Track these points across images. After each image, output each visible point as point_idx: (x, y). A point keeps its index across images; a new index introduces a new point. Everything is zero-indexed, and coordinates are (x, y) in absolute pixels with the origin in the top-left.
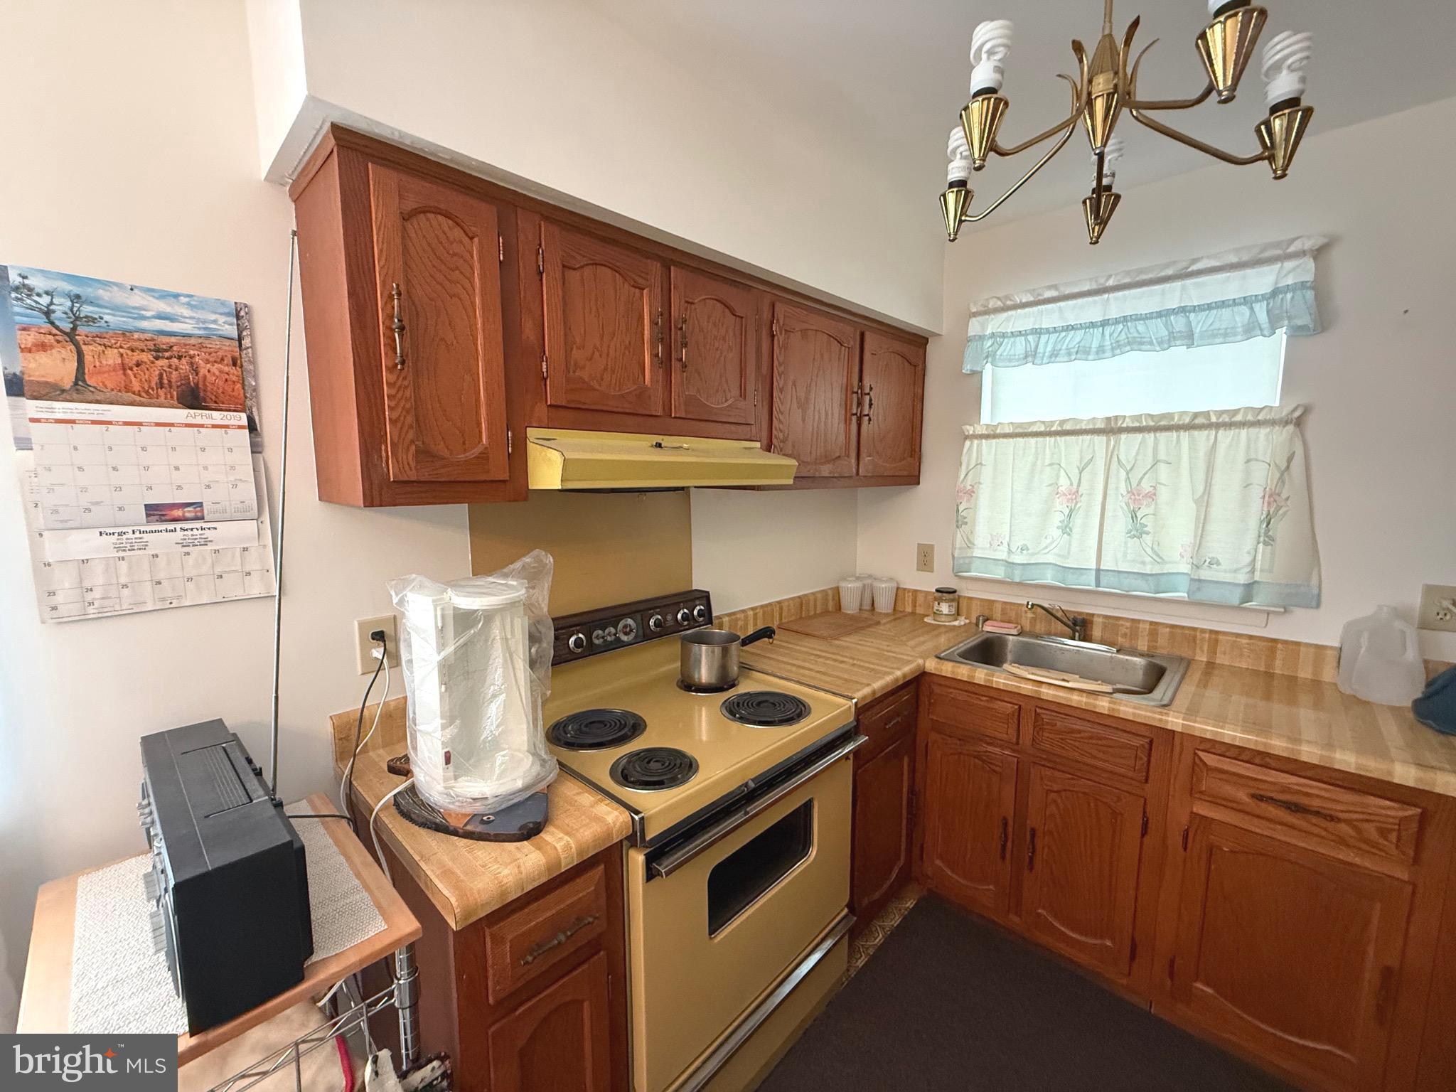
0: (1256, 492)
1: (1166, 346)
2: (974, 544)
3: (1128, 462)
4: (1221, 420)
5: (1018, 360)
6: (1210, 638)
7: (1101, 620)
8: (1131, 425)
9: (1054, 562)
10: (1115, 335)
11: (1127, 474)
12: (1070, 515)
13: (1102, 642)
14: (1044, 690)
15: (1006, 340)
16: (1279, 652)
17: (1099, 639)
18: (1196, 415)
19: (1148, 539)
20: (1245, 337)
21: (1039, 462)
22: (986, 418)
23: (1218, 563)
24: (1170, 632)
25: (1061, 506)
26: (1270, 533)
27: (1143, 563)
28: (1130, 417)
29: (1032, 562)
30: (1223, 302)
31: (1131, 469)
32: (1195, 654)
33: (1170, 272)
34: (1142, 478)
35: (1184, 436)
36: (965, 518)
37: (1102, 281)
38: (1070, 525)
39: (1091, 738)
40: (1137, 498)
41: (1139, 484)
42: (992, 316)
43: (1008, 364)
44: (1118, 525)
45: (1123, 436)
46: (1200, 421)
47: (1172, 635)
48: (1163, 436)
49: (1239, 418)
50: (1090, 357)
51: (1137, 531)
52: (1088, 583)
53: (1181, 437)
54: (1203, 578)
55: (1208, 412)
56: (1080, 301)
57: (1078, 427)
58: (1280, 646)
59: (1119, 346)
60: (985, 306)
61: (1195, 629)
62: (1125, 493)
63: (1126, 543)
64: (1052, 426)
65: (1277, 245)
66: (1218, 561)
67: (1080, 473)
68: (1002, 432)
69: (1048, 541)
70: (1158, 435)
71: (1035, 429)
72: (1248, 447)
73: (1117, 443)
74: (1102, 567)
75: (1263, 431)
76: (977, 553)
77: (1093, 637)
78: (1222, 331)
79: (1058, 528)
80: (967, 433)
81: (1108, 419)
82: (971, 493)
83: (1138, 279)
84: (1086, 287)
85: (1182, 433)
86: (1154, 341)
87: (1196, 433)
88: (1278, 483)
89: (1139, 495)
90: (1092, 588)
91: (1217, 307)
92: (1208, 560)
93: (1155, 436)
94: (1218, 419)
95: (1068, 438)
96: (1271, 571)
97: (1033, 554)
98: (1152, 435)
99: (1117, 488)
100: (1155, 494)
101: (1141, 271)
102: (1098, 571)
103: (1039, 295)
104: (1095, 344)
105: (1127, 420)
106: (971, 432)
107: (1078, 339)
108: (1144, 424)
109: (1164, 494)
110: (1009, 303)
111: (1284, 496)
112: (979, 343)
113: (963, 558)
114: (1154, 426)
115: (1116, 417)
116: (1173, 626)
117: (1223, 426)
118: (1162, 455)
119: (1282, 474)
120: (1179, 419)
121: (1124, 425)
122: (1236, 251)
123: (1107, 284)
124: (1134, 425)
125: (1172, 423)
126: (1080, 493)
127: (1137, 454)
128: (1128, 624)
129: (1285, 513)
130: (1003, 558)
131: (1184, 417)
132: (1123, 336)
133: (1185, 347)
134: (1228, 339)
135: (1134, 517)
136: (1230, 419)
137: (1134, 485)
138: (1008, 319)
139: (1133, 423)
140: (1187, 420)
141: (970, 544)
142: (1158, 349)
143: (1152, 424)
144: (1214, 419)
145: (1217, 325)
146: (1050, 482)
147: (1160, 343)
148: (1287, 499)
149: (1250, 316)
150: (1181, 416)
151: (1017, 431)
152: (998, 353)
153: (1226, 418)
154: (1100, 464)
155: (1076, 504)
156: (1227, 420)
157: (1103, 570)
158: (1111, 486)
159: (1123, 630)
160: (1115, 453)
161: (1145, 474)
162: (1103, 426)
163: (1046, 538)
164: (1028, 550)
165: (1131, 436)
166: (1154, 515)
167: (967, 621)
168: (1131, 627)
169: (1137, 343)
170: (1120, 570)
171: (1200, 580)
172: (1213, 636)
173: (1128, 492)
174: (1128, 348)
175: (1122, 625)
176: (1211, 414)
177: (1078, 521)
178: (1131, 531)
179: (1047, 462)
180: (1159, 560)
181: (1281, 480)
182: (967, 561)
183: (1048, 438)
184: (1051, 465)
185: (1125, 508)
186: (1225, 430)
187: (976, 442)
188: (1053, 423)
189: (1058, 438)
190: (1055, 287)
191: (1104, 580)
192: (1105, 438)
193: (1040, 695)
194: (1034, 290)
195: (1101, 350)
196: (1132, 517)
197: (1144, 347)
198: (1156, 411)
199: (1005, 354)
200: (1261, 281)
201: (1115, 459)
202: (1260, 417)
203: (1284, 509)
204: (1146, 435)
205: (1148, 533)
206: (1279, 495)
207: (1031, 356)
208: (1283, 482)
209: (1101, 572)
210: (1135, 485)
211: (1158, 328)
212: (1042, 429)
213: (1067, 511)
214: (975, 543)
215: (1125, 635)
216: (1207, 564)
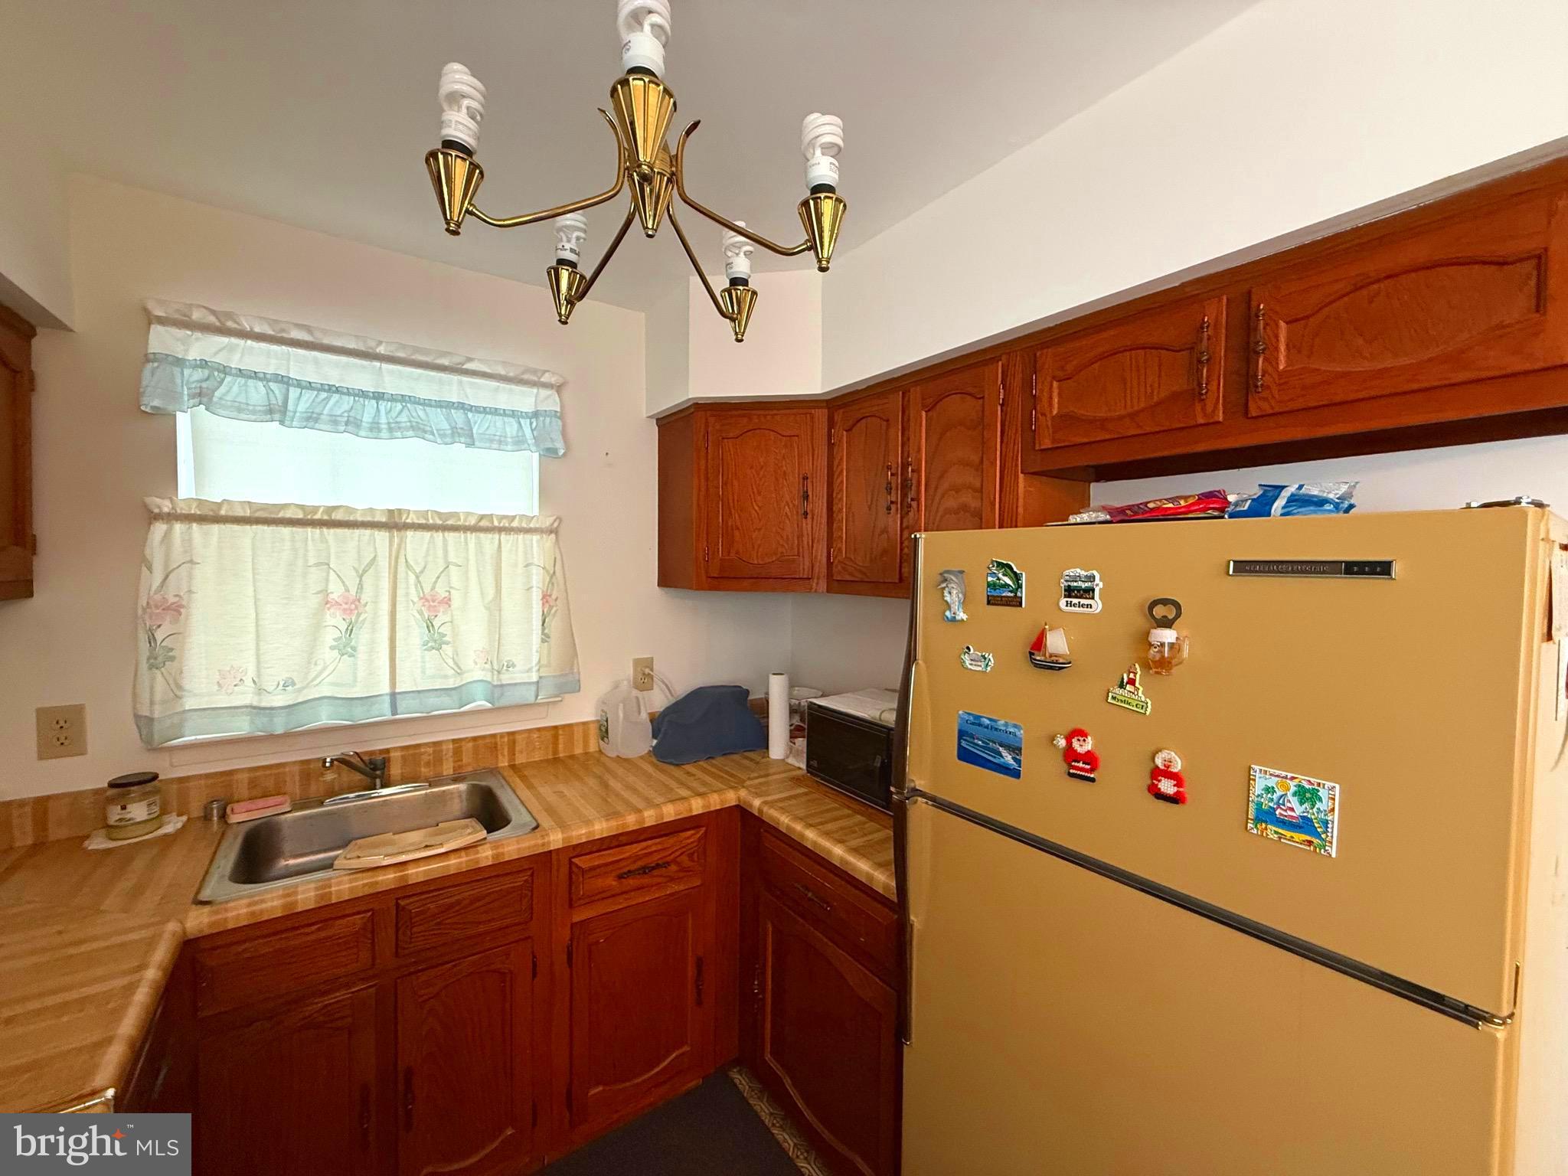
0: (536, 596)
1: (448, 440)
2: (183, 690)
3: (417, 563)
4: (501, 525)
5: (254, 412)
6: (508, 740)
7: (398, 754)
8: (416, 521)
9: (329, 694)
10: (394, 414)
11: (417, 577)
12: (350, 631)
13: (404, 781)
14: (412, 871)
15: (229, 379)
16: (561, 737)
17: (399, 778)
18: (482, 517)
19: (448, 650)
20: (515, 448)
21: (300, 562)
22: (186, 488)
23: (514, 666)
24: (474, 746)
25: (335, 620)
26: (546, 631)
27: (446, 677)
28: (415, 511)
29: (300, 700)
30: (496, 409)
31: (422, 572)
32: (497, 763)
33: (445, 362)
34: (436, 582)
35: (472, 537)
36: (172, 650)
37: (372, 344)
38: (353, 643)
39: (472, 903)
40: (432, 604)
41: (433, 588)
42: (199, 335)
43: (234, 414)
44: (412, 636)
45: (410, 534)
46: (484, 523)
47: (476, 749)
48: (451, 536)
49: (515, 524)
50: (362, 433)
51: (435, 642)
52: (383, 712)
53: (469, 539)
54: (504, 682)
55: (492, 515)
56: (344, 359)
57: (352, 518)
58: (560, 732)
59: (399, 428)
60: (185, 316)
61: (494, 736)
62: (416, 599)
63: (423, 657)
64: (316, 513)
65: (534, 372)
66: (513, 664)
67: (361, 577)
68: (230, 514)
69: (319, 668)
70: (446, 534)
71: (288, 514)
72: (525, 553)
73: (402, 541)
74: (398, 690)
75: (535, 538)
76: (190, 703)
77: (392, 778)
78: (497, 438)
79: (332, 648)
80: (156, 511)
81: (391, 512)
82: (176, 610)
83: (413, 357)
84: (352, 345)
85: (469, 534)
86: (435, 432)
87: (482, 535)
88: (548, 584)
89: (434, 601)
90: (389, 717)
91: (490, 413)
92: (506, 664)
93: (444, 536)
94: (500, 523)
95: (339, 531)
96: (549, 665)
97: (300, 690)
98: (440, 534)
99: (407, 594)
100: (450, 600)
101: (417, 350)
102: (393, 695)
103: (283, 330)
104: (367, 418)
105: (411, 515)
106: (166, 510)
107: (346, 407)
108: (431, 521)
109: (457, 600)
110: (230, 324)
111: (554, 597)
112: (177, 370)
113: (170, 716)
114: (442, 525)
115: (399, 510)
116: (475, 739)
117: (504, 531)
118: (452, 558)
119: (551, 577)
120: (465, 520)
121: (409, 521)
122: (504, 363)
123: (378, 351)
124: (420, 522)
125: (459, 523)
126: (363, 602)
127: (427, 555)
128: (430, 750)
129: (556, 612)
130: (247, 702)
131: (470, 518)
132: (403, 418)
133: (464, 445)
134: (502, 447)
135: (430, 626)
136: (510, 524)
137: (427, 590)
138: (232, 349)
139: (418, 519)
140: (472, 521)
141: (177, 690)
142: (439, 441)
143: (439, 522)
144: (496, 523)
145: (491, 431)
146: (319, 589)
147: (443, 436)
148: (556, 600)
149: (518, 431)
150: (468, 515)
151: (257, 515)
152: (217, 394)
153: (505, 523)
154: (383, 563)
155: (359, 615)
156: (507, 525)
157: (400, 693)
158: (400, 592)
159: (425, 758)
160: (402, 552)
161: (438, 577)
162: (384, 520)
163: (316, 664)
164: (293, 684)
165: (419, 534)
166: (451, 622)
167: (184, 818)
168: (434, 751)
169: (419, 430)
170: (420, 689)
171: (502, 686)
172: (511, 738)
173: (421, 599)
174: (411, 433)
175: (425, 752)
176: (494, 516)
177: (362, 637)
178: (428, 642)
179: (312, 561)
180: (459, 671)
181: (551, 582)
182: (176, 720)
183: (309, 530)
184: (317, 565)
185: (418, 616)
186: (506, 534)
187: (178, 527)
188: (315, 509)
189: (325, 530)
190: (308, 329)
191: (402, 705)
192: (387, 534)
193: (406, 881)
194: (276, 321)
195: (375, 428)
196: (428, 627)
197: (427, 436)
198: (444, 509)
199: (229, 398)
200: (524, 399)
201: (402, 560)
202: (532, 525)
203: (554, 609)
204: (435, 534)
205: (447, 643)
206: (550, 596)
207: (277, 412)
208: (553, 584)
209: (398, 696)
210: (429, 589)
211: (438, 419)
212: (300, 516)
213: (343, 626)
214: (187, 687)
215: (428, 764)
216: (505, 668)
